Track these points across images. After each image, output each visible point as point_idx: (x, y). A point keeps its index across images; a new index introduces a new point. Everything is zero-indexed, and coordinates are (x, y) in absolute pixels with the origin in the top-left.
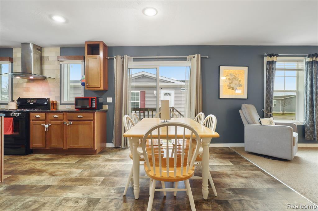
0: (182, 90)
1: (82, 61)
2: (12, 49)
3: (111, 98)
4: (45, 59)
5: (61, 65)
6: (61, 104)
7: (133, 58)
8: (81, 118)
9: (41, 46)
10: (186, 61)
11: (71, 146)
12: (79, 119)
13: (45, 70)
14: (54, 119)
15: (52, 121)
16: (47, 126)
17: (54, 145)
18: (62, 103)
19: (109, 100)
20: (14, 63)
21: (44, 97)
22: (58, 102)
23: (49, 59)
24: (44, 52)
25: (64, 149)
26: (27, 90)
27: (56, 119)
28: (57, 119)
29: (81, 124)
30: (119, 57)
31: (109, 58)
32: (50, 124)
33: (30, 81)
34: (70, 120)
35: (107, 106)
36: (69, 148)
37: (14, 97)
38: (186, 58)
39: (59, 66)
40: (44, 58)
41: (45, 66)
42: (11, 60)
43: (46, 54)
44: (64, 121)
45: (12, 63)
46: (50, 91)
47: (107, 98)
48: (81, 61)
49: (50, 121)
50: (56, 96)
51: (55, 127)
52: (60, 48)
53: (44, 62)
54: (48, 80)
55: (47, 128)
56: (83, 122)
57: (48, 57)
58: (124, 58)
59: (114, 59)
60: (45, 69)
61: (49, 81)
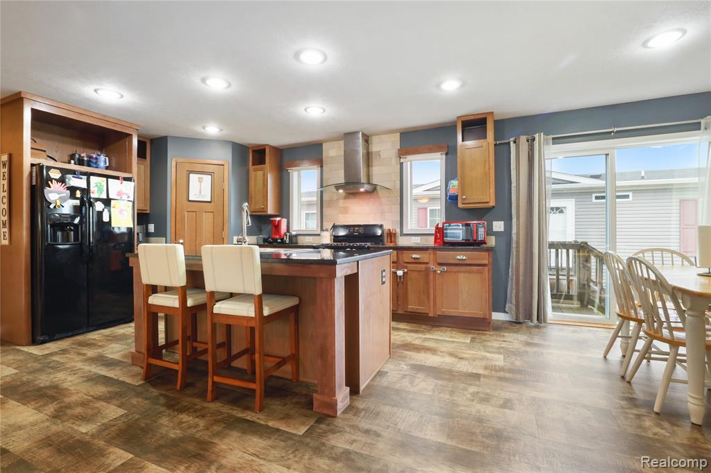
0: (597, 198)
1: (441, 154)
2: (322, 144)
3: (503, 222)
4: (374, 156)
5: (401, 164)
6: (402, 234)
7: (553, 138)
8: (462, 260)
9: (369, 135)
10: (700, 129)
11: (444, 312)
12: (461, 262)
13: (374, 176)
14: (413, 261)
15: (408, 265)
16: (400, 273)
17: (412, 307)
18: (404, 233)
19: (498, 226)
20: (324, 168)
21: (371, 223)
22: (398, 231)
23: (380, 156)
24: (371, 143)
25: (430, 315)
26: (345, 211)
27: (416, 261)
28: (419, 261)
29: (464, 272)
30: (523, 139)
31: (498, 142)
32: (406, 270)
33: (350, 196)
34: (441, 264)
35: (493, 238)
36: (441, 314)
37: (324, 223)
38: (700, 123)
39: (399, 166)
40: (372, 154)
41: (374, 168)
42: (320, 162)
43: (375, 147)
44: (429, 265)
45: (322, 167)
46: (383, 213)
47: (494, 223)
48: (439, 153)
49: (405, 265)
50: (392, 221)
51: (415, 275)
52: (400, 133)
53: (372, 162)
54: (380, 192)
55: (400, 277)
56: (468, 268)
57: (378, 153)
58: (534, 140)
59: (509, 143)
60: (374, 173)
61: (380, 195)
